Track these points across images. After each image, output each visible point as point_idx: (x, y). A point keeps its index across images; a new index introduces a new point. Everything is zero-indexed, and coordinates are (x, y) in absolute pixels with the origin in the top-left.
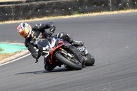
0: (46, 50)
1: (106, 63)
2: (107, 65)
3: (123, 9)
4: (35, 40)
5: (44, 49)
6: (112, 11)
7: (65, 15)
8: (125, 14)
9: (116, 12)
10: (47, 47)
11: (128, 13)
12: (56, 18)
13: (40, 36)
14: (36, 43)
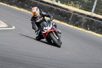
1: (49, 57)
3: (77, 26)
4: (38, 19)
6: (70, 24)
13: (41, 19)
14: (38, 21)
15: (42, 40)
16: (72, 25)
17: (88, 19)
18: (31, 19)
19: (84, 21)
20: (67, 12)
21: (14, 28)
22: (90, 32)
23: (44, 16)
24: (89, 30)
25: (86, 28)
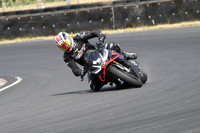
0: (98, 64)
2: (108, 108)
3: (131, 26)
4: (77, 53)
5: (95, 62)
6: (116, 28)
7: (47, 35)
8: (134, 32)
9: (121, 31)
10: (99, 60)
11: (140, 32)
12: (34, 39)
13: (84, 48)
14: (79, 56)
15: (105, 86)
16: (120, 28)
17: (145, 5)
18: (63, 59)
19: (140, 12)
20: (101, 8)
21: (19, 80)
22: (159, 26)
23: (85, 40)
24: (156, 24)
25: (148, 23)
